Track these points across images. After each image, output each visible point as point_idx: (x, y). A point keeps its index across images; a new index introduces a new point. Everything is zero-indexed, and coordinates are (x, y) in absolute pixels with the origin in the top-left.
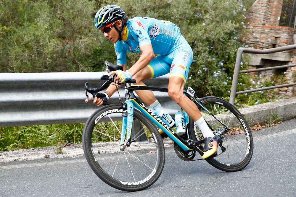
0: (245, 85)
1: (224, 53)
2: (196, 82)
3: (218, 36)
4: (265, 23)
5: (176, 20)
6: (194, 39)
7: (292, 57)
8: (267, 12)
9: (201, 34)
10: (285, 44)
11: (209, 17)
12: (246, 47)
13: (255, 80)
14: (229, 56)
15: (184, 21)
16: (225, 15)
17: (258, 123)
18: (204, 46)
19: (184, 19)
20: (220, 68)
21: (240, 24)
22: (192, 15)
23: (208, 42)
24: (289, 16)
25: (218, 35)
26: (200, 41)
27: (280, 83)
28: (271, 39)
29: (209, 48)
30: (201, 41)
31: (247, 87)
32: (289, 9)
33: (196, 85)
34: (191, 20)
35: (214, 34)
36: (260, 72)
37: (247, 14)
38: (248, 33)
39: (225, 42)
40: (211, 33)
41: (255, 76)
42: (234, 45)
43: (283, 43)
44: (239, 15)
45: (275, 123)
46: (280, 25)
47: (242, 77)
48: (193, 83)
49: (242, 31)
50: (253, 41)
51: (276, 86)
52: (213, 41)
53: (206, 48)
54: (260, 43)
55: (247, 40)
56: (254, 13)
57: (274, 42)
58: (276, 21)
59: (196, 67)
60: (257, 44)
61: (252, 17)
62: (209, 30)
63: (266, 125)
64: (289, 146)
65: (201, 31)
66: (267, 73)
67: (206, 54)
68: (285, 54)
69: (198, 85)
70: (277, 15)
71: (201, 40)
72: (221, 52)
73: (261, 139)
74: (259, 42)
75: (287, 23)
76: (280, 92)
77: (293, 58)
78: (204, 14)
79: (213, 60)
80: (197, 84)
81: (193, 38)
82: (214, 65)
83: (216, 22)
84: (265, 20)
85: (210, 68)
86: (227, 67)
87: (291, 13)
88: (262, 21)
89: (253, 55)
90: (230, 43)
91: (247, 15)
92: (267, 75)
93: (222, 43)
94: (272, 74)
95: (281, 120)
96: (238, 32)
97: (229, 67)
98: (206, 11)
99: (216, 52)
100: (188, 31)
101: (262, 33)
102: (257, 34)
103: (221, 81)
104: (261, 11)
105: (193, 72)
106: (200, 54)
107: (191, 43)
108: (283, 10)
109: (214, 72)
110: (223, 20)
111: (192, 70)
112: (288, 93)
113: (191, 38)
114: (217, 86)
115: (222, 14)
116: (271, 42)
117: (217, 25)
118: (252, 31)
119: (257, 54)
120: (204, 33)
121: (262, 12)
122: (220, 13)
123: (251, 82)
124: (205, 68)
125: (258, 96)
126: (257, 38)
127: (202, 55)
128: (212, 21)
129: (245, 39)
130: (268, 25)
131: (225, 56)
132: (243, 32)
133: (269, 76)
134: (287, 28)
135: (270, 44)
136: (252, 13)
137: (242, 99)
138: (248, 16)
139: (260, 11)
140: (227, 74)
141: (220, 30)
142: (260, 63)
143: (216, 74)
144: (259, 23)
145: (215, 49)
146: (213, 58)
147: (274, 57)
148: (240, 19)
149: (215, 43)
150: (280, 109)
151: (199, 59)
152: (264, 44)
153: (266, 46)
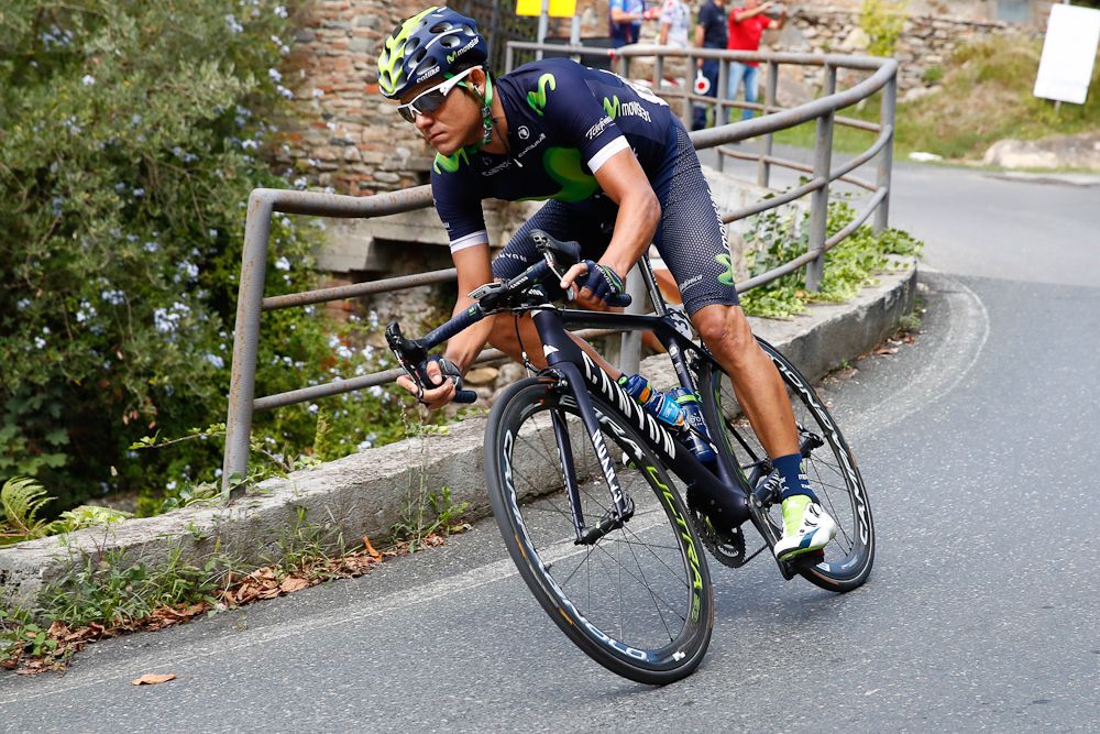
0: (305, 367)
1: (196, 219)
2: (68, 360)
3: (162, 136)
6: (44, 155)
7: (508, 226)
8: (382, 22)
9: (75, 130)
11: (110, 48)
12: (298, 188)
13: (352, 339)
14: (221, 232)
16: (186, 35)
17: (366, 539)
18: (96, 186)
20: (183, 288)
21: (264, 78)
22: (26, 35)
23: (113, 169)
25: (161, 129)
26: (78, 162)
28: (411, 149)
29: (124, 196)
30: (82, 161)
31: (315, 375)
32: (479, 11)
33: (70, 377)
34: (23, 61)
35: (142, 126)
36: (368, 300)
37: (293, 34)
38: (302, 122)
39: (201, 167)
40: (125, 121)
41: (349, 321)
42: (241, 177)
44: (254, 35)
45: (439, 532)
47: (288, 327)
48: (57, 365)
49: (276, 111)
50: (332, 156)
52: (138, 160)
53: (109, 196)
54: (360, 168)
55: (300, 154)
56: (325, 27)
57: (422, 159)
59: (67, 289)
60: (347, 172)
61: (314, 44)
62: (115, 106)
63: (400, 544)
64: (500, 631)
65: (75, 112)
66: (403, 307)
67: (112, 227)
69: (83, 376)
71: (78, 156)
72: (184, 211)
73: (380, 613)
74: (357, 162)
78: (86, 33)
79: (148, 253)
80: (78, 373)
81: (41, 149)
82: (156, 278)
83: (148, 68)
85: (137, 290)
86: (219, 284)
87: (489, 30)
88: (365, 66)
89: (335, 224)
90: (222, 168)
91: (295, 38)
92: (403, 314)
93: (184, 171)
94: (425, 310)
95: (464, 518)
96: (258, 116)
97: (230, 285)
98: (94, 16)
99: (157, 212)
100: (11, 116)
101: (366, 121)
102: (345, 124)
103: (194, 351)
104: (355, 20)
105: (52, 312)
106: (81, 226)
107: (34, 173)
109: (158, 313)
110: (177, 60)
111: (49, 303)
112: (498, 392)
113: (32, 148)
114: (174, 376)
115: (172, 30)
116: (410, 161)
117: (153, 83)
118: (319, 111)
119: (352, 220)
120: (93, 124)
121: (359, 22)
122: (165, 26)
123: (334, 349)
124: (113, 292)
125: (371, 415)
126: (349, 144)
127: (92, 230)
128: (125, 65)
129: (291, 148)
131: (203, 231)
132: (279, 116)
133: (412, 320)
135: (407, 170)
136: (317, 25)
137: (296, 431)
138: (297, 41)
139: (349, 19)
140: (220, 316)
141: (170, 107)
142: (369, 261)
143: (167, 320)
144: (352, 72)
145: (153, 198)
146: (149, 244)
147: (427, 231)
148: (261, 56)
149: (150, 170)
150: (458, 469)
151: (77, 252)
152: (380, 170)
153: (391, 180)
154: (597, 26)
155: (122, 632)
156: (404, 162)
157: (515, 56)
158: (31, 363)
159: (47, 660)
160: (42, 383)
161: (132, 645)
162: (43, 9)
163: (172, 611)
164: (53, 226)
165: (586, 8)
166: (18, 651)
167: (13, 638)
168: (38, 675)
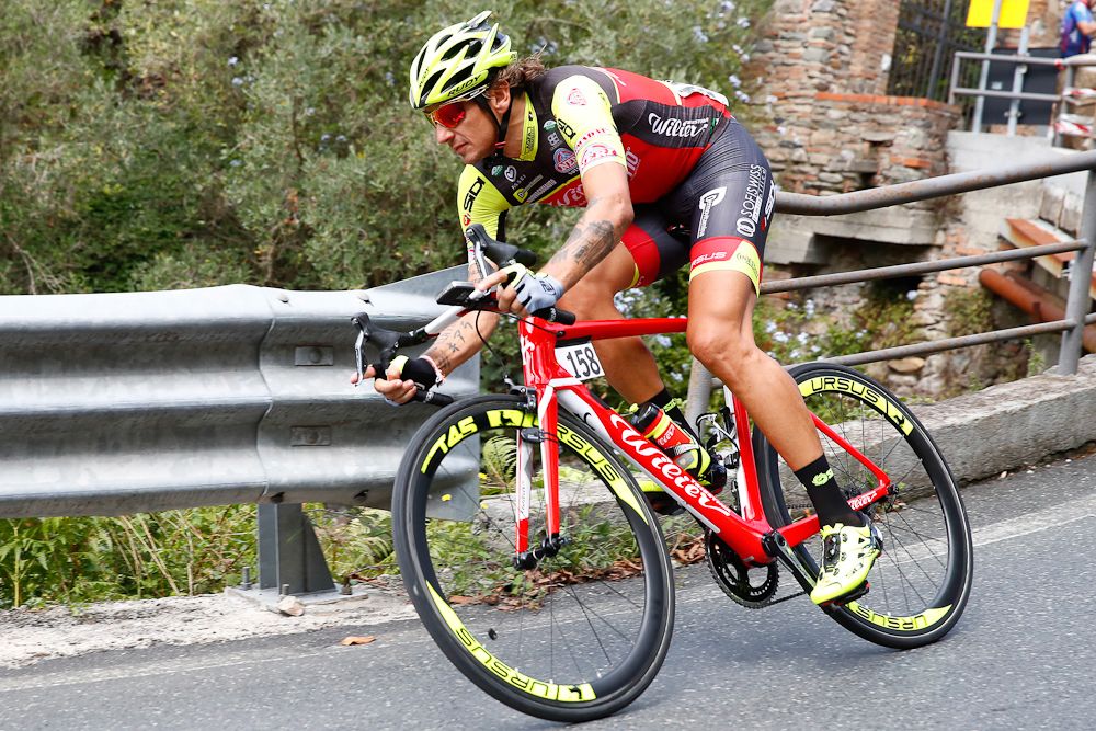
4: (830, 83)
7: (943, 226)
8: (836, 35)
10: (911, 171)
11: (591, 58)
13: (789, 326)
16: (658, 46)
21: (725, 84)
22: (520, 46)
24: (929, 54)
27: (894, 338)
28: (855, 151)
32: (929, 23)
36: (806, 291)
38: (755, 126)
41: (786, 309)
43: (903, 169)
44: (718, 45)
46: (891, 91)
50: (780, 157)
51: (878, 351)
54: (806, 168)
56: (783, 38)
57: (865, 161)
58: (876, 76)
60: (793, 172)
61: (772, 54)
66: (838, 298)
68: (914, 215)
70: (878, 49)
74: (803, 163)
75: (920, 82)
76: (894, 378)
77: (945, 230)
78: (571, 44)
84: (829, 69)
87: (937, 41)
88: (817, 74)
89: (779, 219)
91: (754, 46)
92: (837, 305)
94: (858, 302)
98: (577, 28)
101: (815, 125)
102: (795, 128)
104: (812, 32)
106: (554, 216)
108: (904, 24)
110: (649, 68)
112: (924, 381)
115: (646, 42)
116: (854, 163)
118: (771, 115)
119: (796, 216)
121: (815, 33)
122: (640, 38)
123: (771, 334)
126: (797, 146)
127: (564, 219)
130: (842, 90)
133: (845, 311)
134: (922, 101)
135: (850, 172)
136: (775, 37)
138: (756, 50)
139: (805, 31)
140: (670, 300)
142: (808, 254)
143: (622, 302)
144: (805, 80)
147: (865, 228)
148: (723, 64)
151: (550, 238)
152: (825, 171)
153: (834, 180)
154: (1044, 36)
155: (586, 580)
156: (848, 164)
157: (961, 66)
158: (504, 335)
159: (525, 599)
161: (596, 592)
162: (534, 23)
163: (631, 564)
164: (530, 215)
165: (1035, 19)
166: (499, 589)
167: (493, 577)
168: (516, 611)
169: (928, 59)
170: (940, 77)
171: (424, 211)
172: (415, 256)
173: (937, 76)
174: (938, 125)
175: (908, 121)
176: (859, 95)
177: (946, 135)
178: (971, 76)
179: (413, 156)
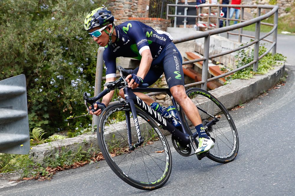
1: (83, 55)
2: (48, 95)
3: (73, 33)
4: (132, 14)
5: (14, 14)
6: (41, 39)
8: (132, 0)
9: (50, 32)
11: (59, 9)
14: (89, 59)
15: (26, 15)
16: (79, 5)
18: (55, 47)
19: (26, 13)
20: (79, 74)
22: (36, 7)
23: (60, 42)
24: (160, 5)
25: (73, 31)
26: (50, 41)
29: (63, 50)
30: (51, 40)
33: (49, 99)
34: (36, 14)
35: (68, 31)
37: (108, 4)
39: (83, 41)
40: (63, 29)
42: (95, 44)
44: (98, 5)
45: (151, 141)
46: (150, 16)
48: (45, 96)
52: (67, 40)
53: (59, 50)
56: (117, 2)
58: (145, 12)
59: (48, 76)
61: (114, 6)
62: (60, 25)
65: (49, 27)
67: (59, 58)
70: (145, 4)
71: (51, 39)
72: (79, 53)
73: (136, 163)
75: (158, 13)
76: (157, 101)
78: (53, 5)
79: (69, 65)
80: (51, 98)
81: (41, 37)
82: (72, 72)
83: (69, 15)
84: (131, 10)
85: (67, 75)
86: (89, 73)
87: (162, 1)
88: (128, 12)
90: (89, 41)
91: (109, 5)
93: (79, 43)
97: (92, 73)
99: (72, 54)
100: (33, 29)
103: (82, 92)
105: (44, 82)
106: (51, 58)
107: (39, 44)
109: (72, 81)
110: (77, 12)
111: (43, 79)
112: (166, 101)
113: (38, 37)
114: (77, 99)
115: (75, 4)
117: (71, 19)
120: (54, 30)
122: (74, 3)
124: (60, 76)
127: (55, 59)
128: (63, 14)
130: (135, 16)
131: (84, 59)
134: (159, 19)
136: (115, 1)
140: (89, 82)
141: (75, 25)
142: (130, 66)
143: (74, 83)
145: (71, 50)
146: (70, 63)
149: (70, 42)
151: (51, 65)
155: (66, 169)
157: (169, 8)
158: (38, 96)
159: (46, 177)
160: (42, 101)
161: (68, 173)
163: (79, 163)
164: (44, 58)
166: (38, 174)
167: (37, 171)
168: (43, 181)
169: (160, 6)
170: (164, 12)
171: (10, 59)
172: (8, 73)
173: (163, 11)
174: (164, 26)
175: (155, 25)
176: (141, 18)
177: (167, 28)
178: (172, 11)
179: (5, 42)
